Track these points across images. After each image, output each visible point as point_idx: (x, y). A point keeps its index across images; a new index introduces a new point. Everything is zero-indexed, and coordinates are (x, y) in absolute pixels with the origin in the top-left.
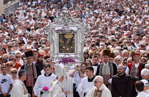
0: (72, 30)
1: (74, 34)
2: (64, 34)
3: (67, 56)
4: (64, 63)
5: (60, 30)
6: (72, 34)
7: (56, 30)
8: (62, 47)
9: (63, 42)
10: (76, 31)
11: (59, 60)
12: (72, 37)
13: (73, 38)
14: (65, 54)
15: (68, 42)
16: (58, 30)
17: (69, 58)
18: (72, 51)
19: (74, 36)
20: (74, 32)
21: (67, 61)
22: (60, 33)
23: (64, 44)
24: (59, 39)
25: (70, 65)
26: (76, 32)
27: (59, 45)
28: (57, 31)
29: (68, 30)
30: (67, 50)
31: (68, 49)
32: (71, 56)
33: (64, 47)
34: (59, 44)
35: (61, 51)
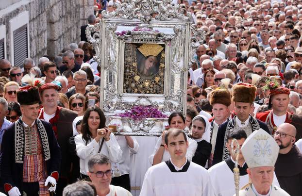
0: (159, 35)
1: (163, 46)
2: (138, 45)
3: (144, 102)
4: (135, 119)
5: (129, 33)
6: (159, 45)
7: (118, 34)
8: (133, 77)
9: (135, 64)
10: (169, 37)
11: (123, 112)
12: (160, 54)
13: (163, 55)
14: (139, 97)
15: (148, 65)
16: (123, 33)
17: (148, 106)
18: (159, 89)
19: (164, 50)
20: (164, 40)
21: (142, 113)
22: (127, 41)
23: (139, 70)
24: (126, 57)
25: (148, 125)
26: (170, 40)
27: (125, 72)
28: (122, 36)
29: (148, 34)
30: (144, 87)
31: (147, 84)
32: (153, 100)
33: (137, 78)
34: (125, 68)
35: (128, 89)
